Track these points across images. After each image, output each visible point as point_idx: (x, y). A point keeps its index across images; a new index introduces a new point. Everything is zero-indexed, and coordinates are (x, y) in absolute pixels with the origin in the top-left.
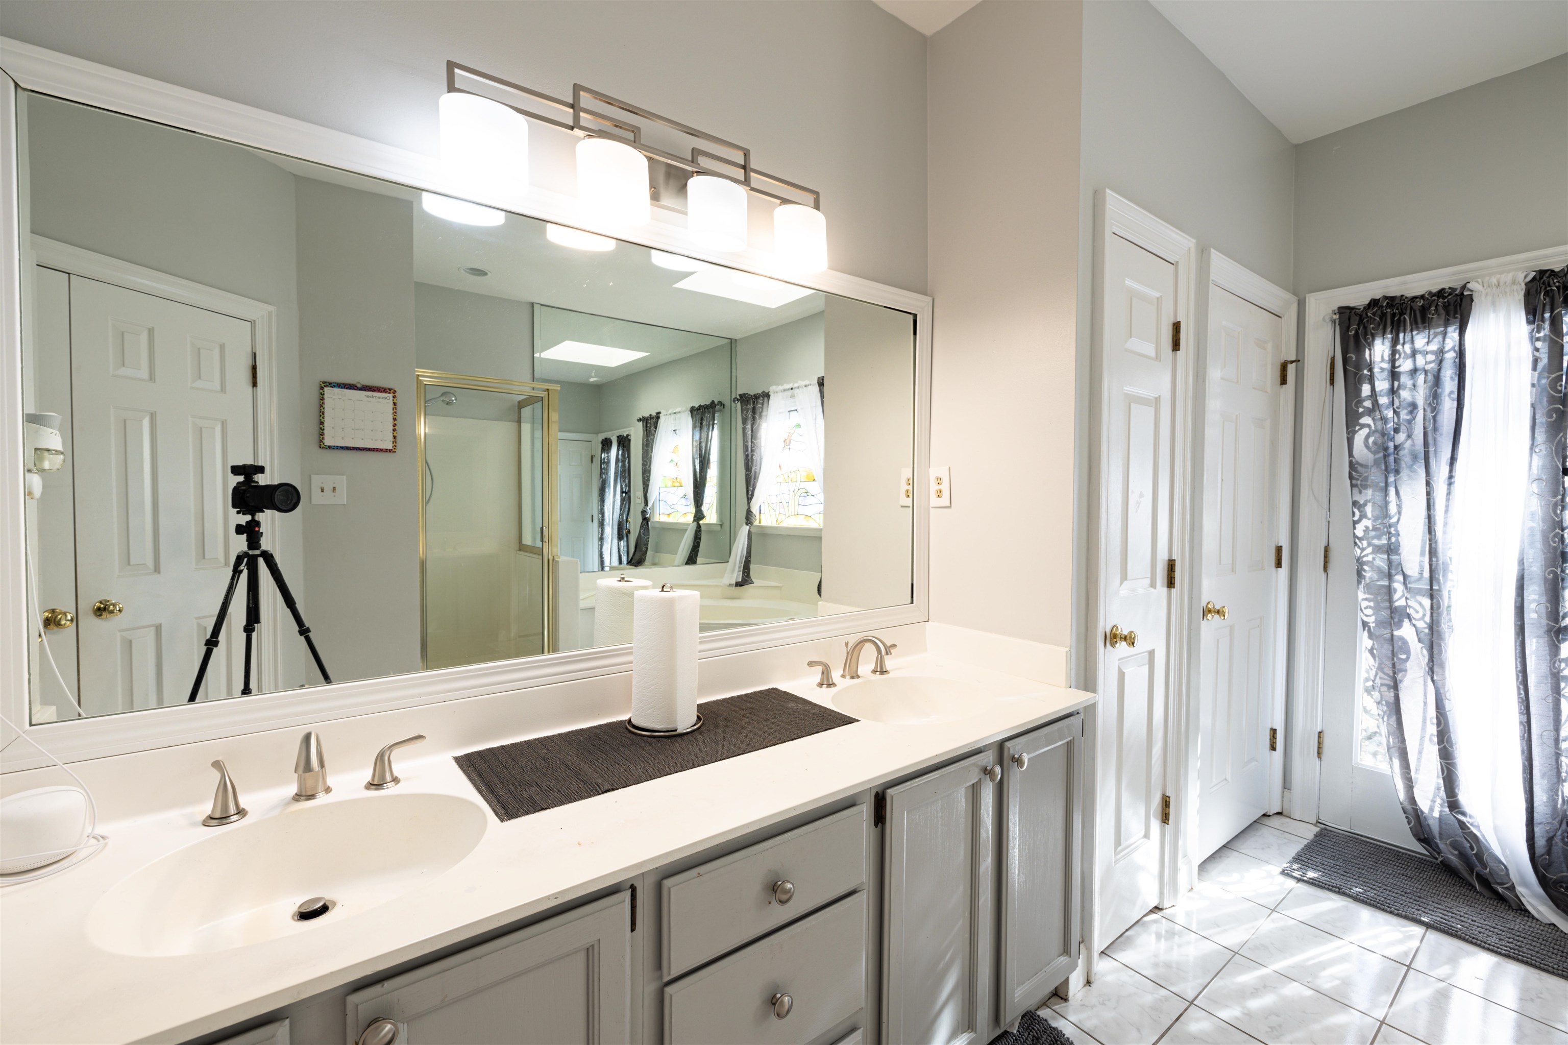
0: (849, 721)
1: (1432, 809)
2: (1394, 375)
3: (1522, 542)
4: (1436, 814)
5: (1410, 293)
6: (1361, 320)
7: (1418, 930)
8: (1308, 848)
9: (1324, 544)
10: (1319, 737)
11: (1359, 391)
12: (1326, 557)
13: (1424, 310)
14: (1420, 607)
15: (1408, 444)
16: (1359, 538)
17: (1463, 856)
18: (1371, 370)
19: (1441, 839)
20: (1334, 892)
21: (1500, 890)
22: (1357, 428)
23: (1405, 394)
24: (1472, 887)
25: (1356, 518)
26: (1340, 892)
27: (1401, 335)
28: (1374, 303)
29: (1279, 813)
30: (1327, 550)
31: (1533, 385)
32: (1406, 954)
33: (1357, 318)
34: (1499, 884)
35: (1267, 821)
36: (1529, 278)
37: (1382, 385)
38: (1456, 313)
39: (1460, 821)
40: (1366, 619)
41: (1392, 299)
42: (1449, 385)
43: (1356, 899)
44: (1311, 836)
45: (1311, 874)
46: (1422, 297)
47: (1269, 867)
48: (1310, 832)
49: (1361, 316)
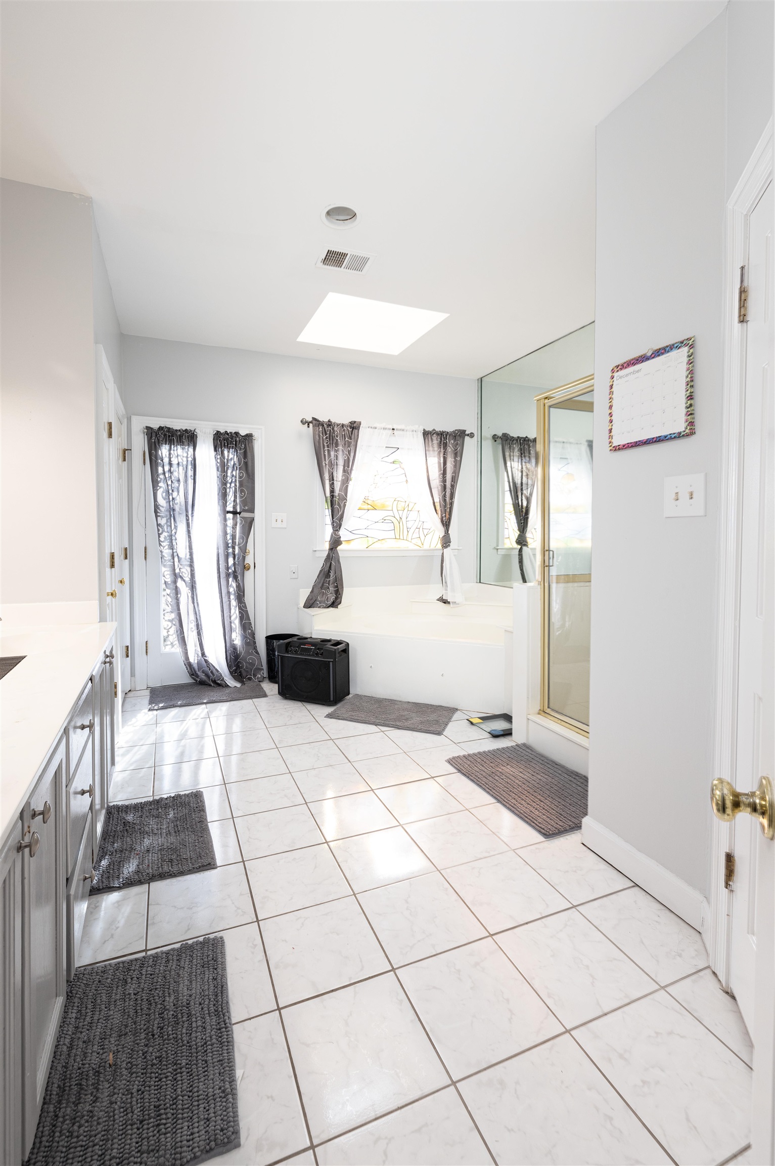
0: (23, 658)
1: (194, 660)
2: (170, 464)
3: (218, 540)
4: (196, 662)
5: (175, 428)
6: (156, 435)
7: (204, 706)
8: (151, 697)
9: (144, 546)
10: (146, 644)
11: (157, 470)
12: (145, 552)
13: (181, 436)
14: (186, 572)
15: (178, 498)
16: (161, 541)
17: (207, 675)
18: (162, 460)
19: (199, 671)
20: (172, 707)
21: (219, 682)
22: (158, 488)
23: (175, 474)
24: (210, 685)
25: (160, 532)
26: (174, 706)
27: (173, 446)
28: (161, 428)
29: (130, 691)
30: (145, 549)
31: (218, 477)
32: (206, 714)
33: (155, 434)
34: (218, 680)
35: (127, 696)
36: (214, 433)
37: (167, 468)
38: (191, 441)
39: (204, 659)
40: (166, 580)
41: (169, 428)
42: (190, 473)
43: (181, 706)
44: (149, 694)
45: (161, 705)
46: (179, 430)
47: (143, 711)
48: (147, 693)
49: (156, 433)
